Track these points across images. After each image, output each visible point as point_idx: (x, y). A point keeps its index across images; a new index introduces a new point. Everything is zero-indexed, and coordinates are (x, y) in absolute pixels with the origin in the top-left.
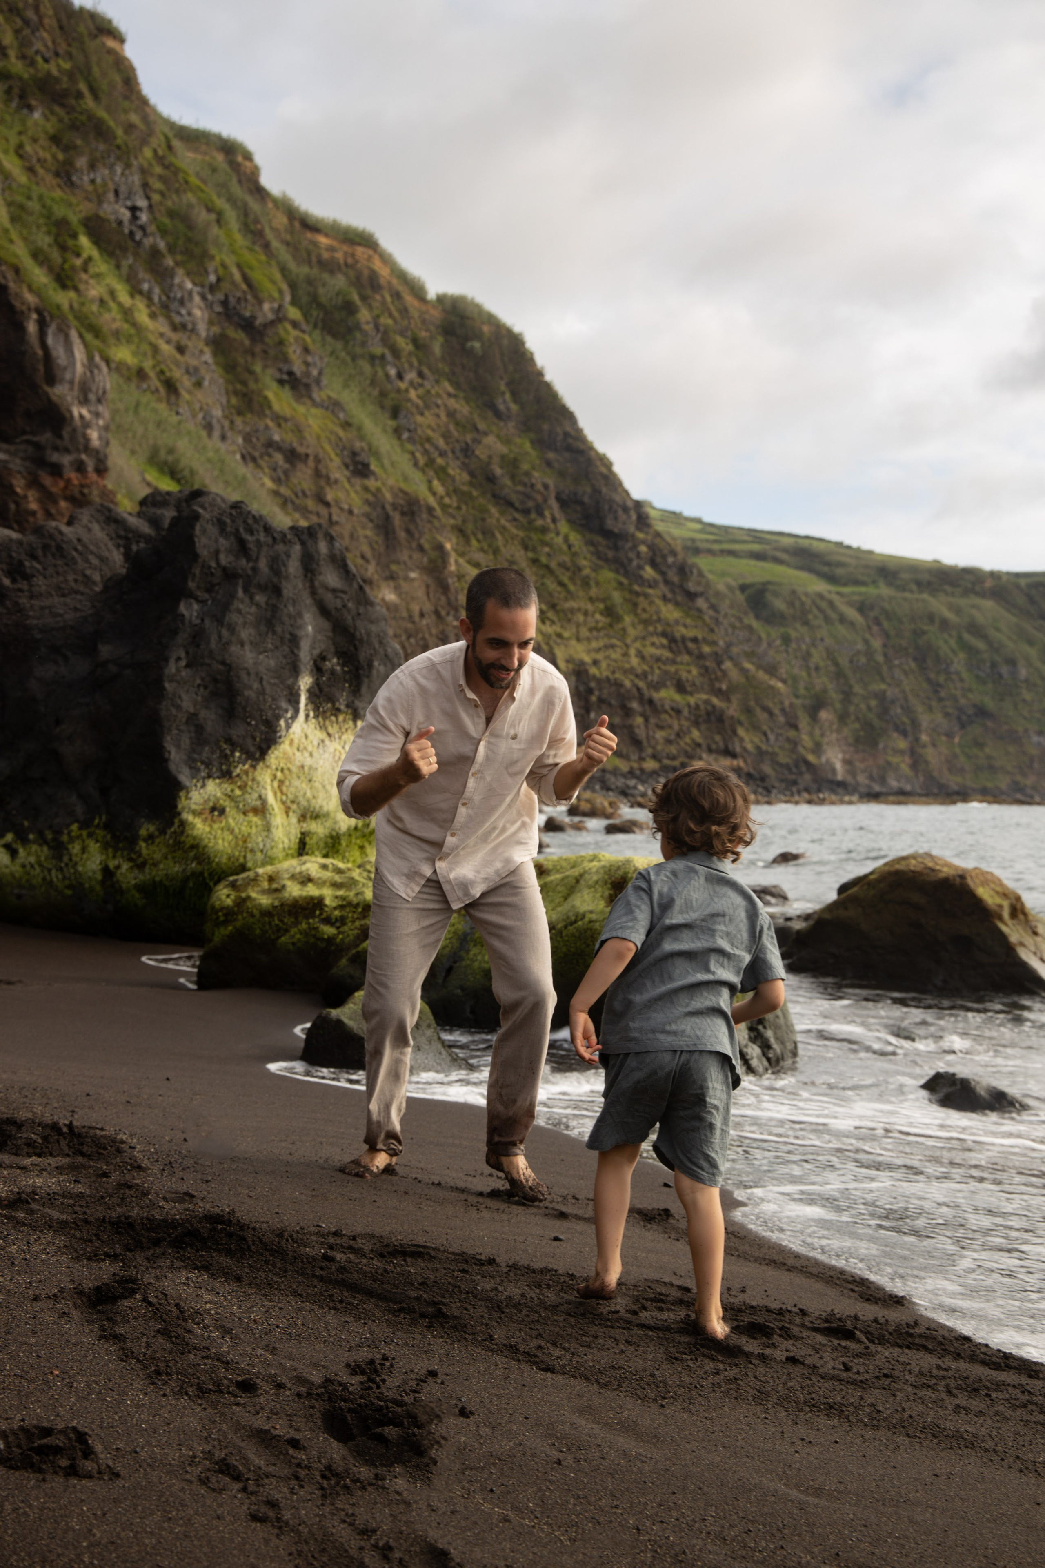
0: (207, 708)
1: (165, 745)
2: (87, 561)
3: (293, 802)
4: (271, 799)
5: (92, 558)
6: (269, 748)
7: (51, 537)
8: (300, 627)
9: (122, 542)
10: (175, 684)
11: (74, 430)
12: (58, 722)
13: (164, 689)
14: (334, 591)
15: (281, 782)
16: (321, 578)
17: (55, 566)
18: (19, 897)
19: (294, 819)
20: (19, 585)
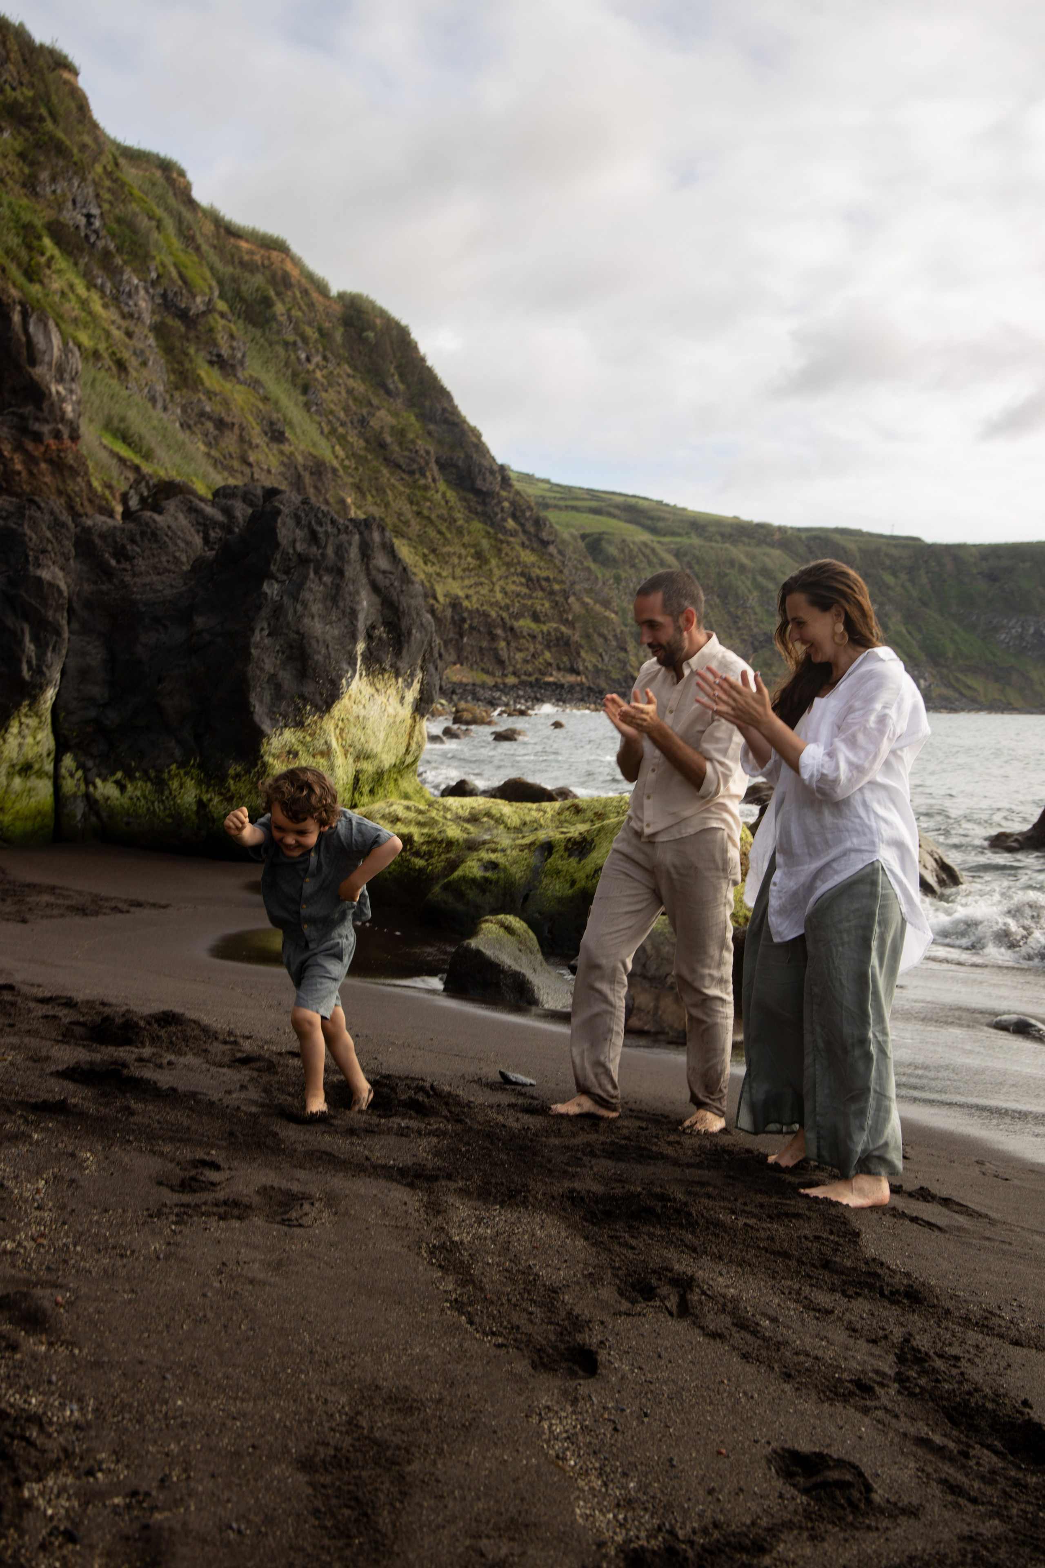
0: (284, 669)
1: (251, 700)
2: (176, 544)
3: (350, 746)
4: (334, 744)
5: (179, 541)
6: (333, 702)
7: (147, 524)
8: (358, 603)
9: (201, 528)
10: (259, 650)
11: (52, 404)
12: (160, 680)
13: (250, 654)
14: (384, 572)
15: (342, 730)
16: (375, 562)
17: (151, 549)
18: (128, 824)
19: (351, 761)
20: (123, 566)
